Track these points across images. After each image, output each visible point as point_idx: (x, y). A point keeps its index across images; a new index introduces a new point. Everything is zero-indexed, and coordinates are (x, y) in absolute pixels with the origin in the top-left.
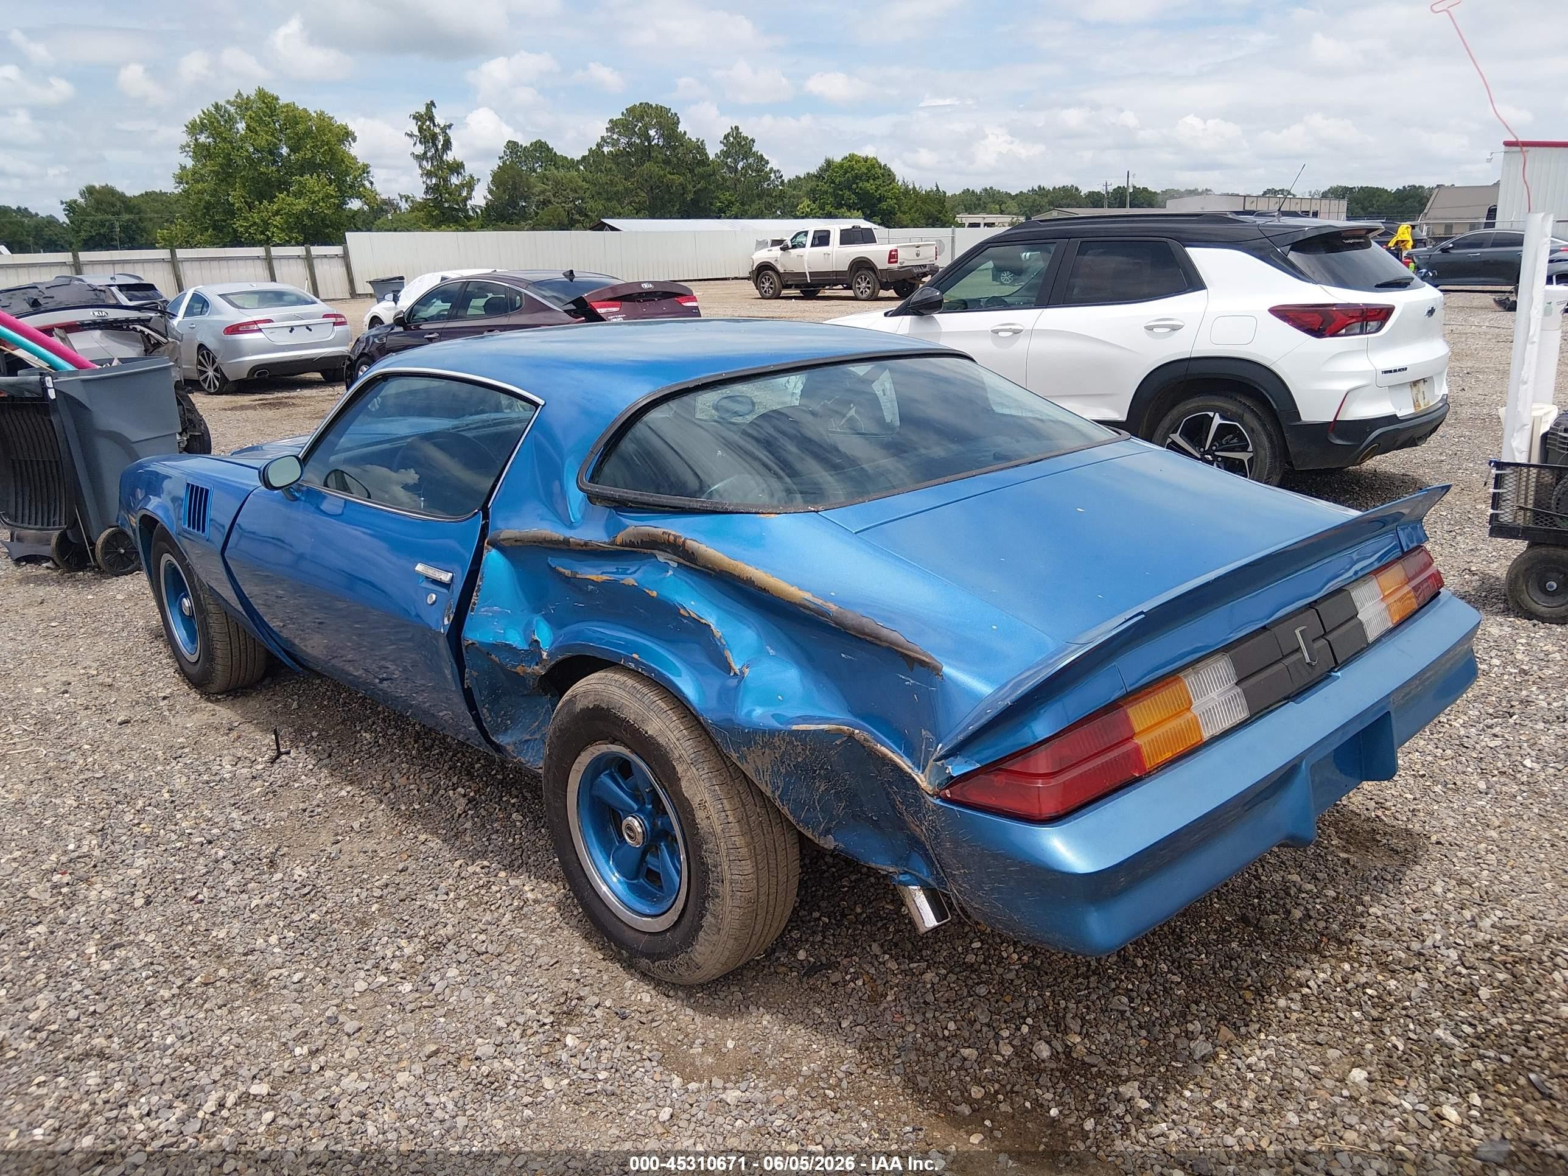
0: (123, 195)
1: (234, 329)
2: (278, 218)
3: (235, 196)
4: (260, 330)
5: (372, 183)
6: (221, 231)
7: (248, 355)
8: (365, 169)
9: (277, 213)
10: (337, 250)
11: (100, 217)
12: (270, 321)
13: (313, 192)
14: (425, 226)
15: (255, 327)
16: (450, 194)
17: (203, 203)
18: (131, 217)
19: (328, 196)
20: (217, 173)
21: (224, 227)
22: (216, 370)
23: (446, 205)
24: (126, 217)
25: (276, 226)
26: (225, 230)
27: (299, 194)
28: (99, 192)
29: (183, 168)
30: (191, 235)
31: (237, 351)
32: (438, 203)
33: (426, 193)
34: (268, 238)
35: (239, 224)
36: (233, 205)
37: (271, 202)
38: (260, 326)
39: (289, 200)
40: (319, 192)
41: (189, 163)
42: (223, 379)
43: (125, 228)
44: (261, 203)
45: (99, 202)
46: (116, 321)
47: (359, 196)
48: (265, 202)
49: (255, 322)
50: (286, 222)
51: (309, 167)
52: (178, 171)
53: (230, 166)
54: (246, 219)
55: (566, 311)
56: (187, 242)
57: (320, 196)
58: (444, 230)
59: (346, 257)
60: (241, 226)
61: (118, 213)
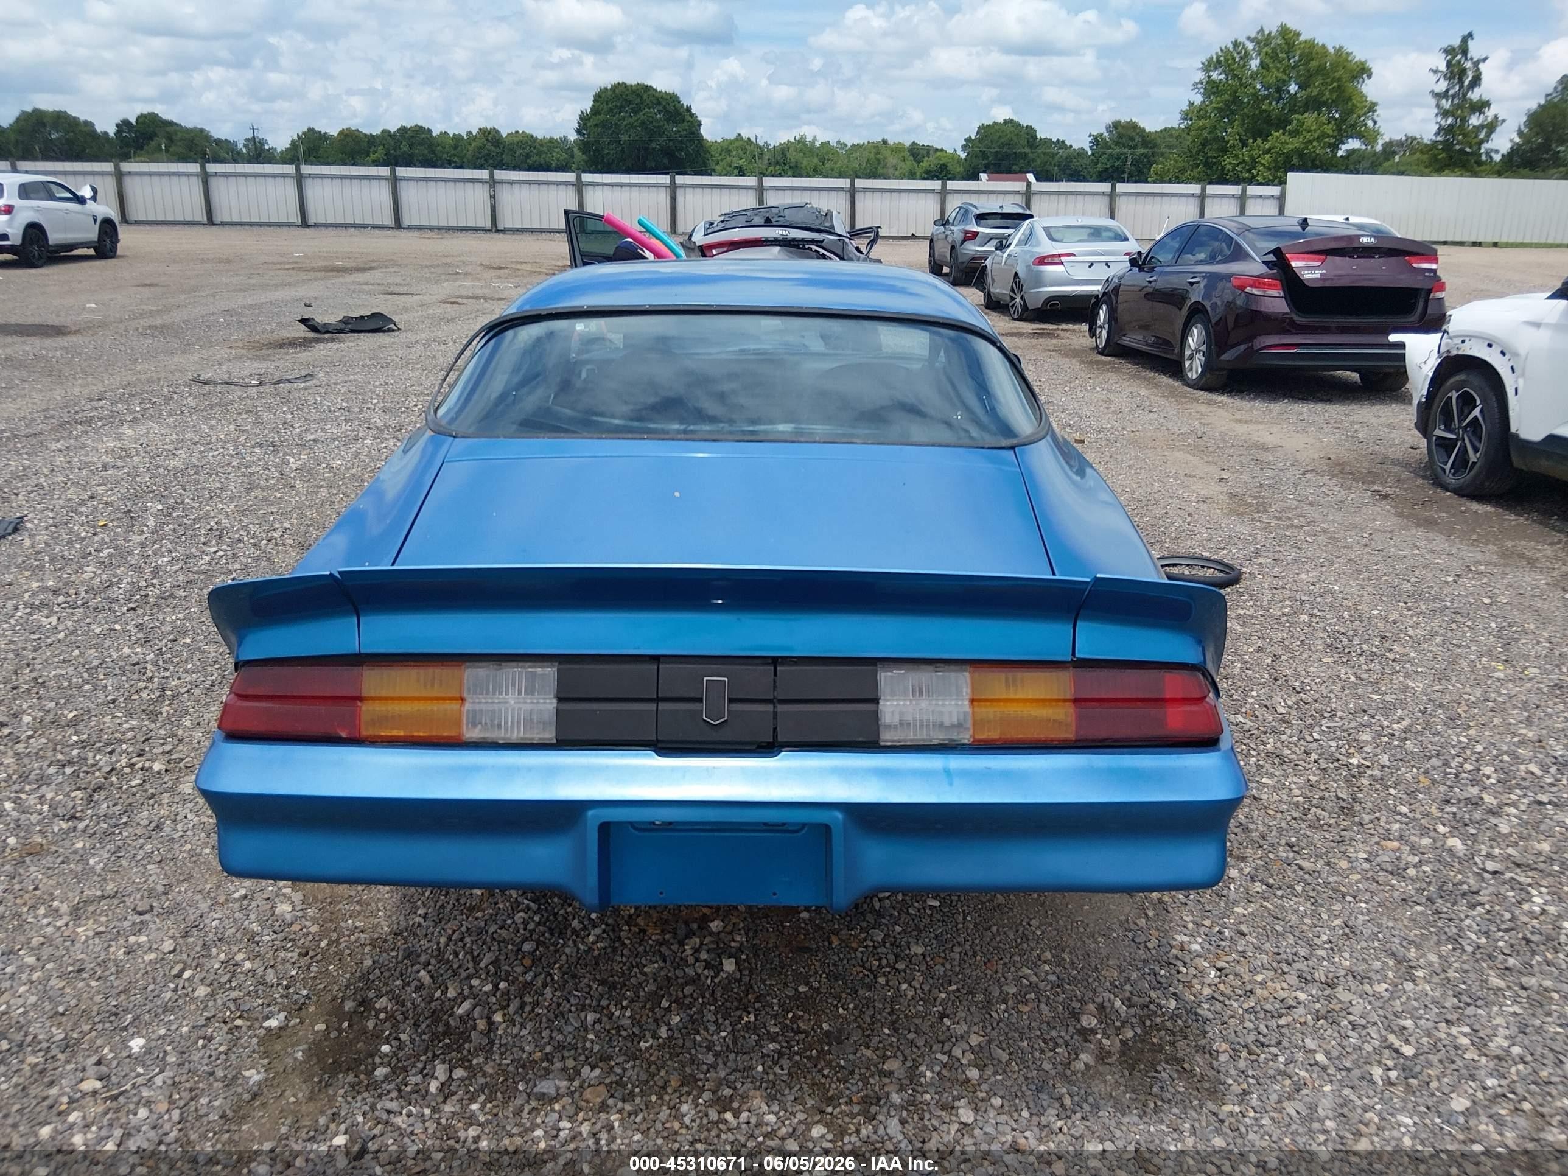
0: (1143, 130)
1: (1042, 261)
2: (1267, 156)
3: (1231, 134)
4: (1062, 263)
5: (1375, 122)
6: (1210, 168)
7: (1045, 286)
8: (1372, 107)
9: (1268, 151)
10: (1275, 190)
11: (1118, 150)
12: (1073, 255)
13: (1310, 131)
14: (1427, 171)
15: (1056, 260)
16: (1465, 135)
17: (1201, 140)
18: (1145, 151)
19: (1324, 135)
20: (1220, 110)
21: (1215, 164)
22: (1022, 298)
23: (1458, 147)
24: (1141, 151)
25: (1263, 165)
26: (1214, 167)
27: (1295, 133)
28: (1123, 127)
29: (1191, 104)
30: (1183, 170)
31: (1039, 281)
32: (1447, 146)
33: (1437, 134)
34: (1254, 177)
35: (1228, 162)
36: (1227, 142)
37: (1265, 140)
38: (1063, 259)
39: (1284, 138)
40: (1315, 131)
41: (1198, 99)
42: (1025, 307)
43: (1136, 163)
44: (1255, 141)
45: (1120, 136)
46: (794, 240)
47: (1359, 136)
48: (1259, 140)
49: (1060, 256)
50: (1276, 161)
51: (1314, 104)
52: (1185, 107)
53: (1234, 102)
54: (1236, 157)
55: (1264, 262)
56: (1177, 177)
57: (1316, 135)
58: (1447, 176)
59: (1281, 199)
60: (1230, 163)
61: (1135, 147)
